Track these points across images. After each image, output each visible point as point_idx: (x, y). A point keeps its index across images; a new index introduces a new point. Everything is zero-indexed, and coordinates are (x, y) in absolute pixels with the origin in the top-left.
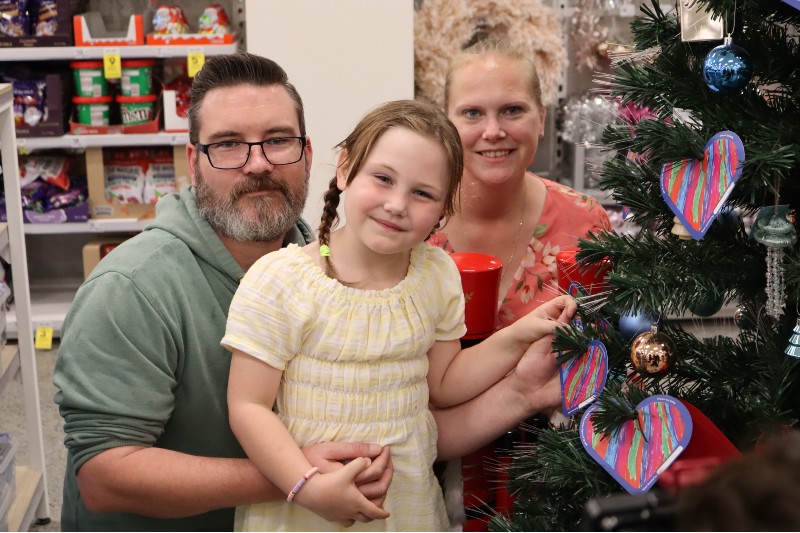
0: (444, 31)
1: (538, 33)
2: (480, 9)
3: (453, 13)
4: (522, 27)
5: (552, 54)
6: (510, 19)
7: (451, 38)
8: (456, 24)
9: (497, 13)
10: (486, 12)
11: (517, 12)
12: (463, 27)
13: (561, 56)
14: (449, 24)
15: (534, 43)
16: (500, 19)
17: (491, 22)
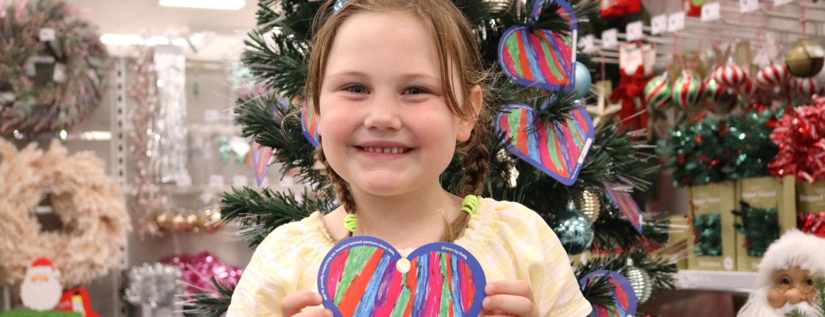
0: (11, 196)
1: (102, 199)
2: (46, 178)
3: (20, 179)
4: (87, 194)
5: (116, 219)
6: (75, 187)
7: (18, 203)
8: (23, 191)
9: (62, 182)
10: (52, 181)
11: (81, 180)
12: (29, 193)
13: (125, 222)
14: (16, 189)
15: (99, 210)
16: (66, 187)
17: (57, 191)
